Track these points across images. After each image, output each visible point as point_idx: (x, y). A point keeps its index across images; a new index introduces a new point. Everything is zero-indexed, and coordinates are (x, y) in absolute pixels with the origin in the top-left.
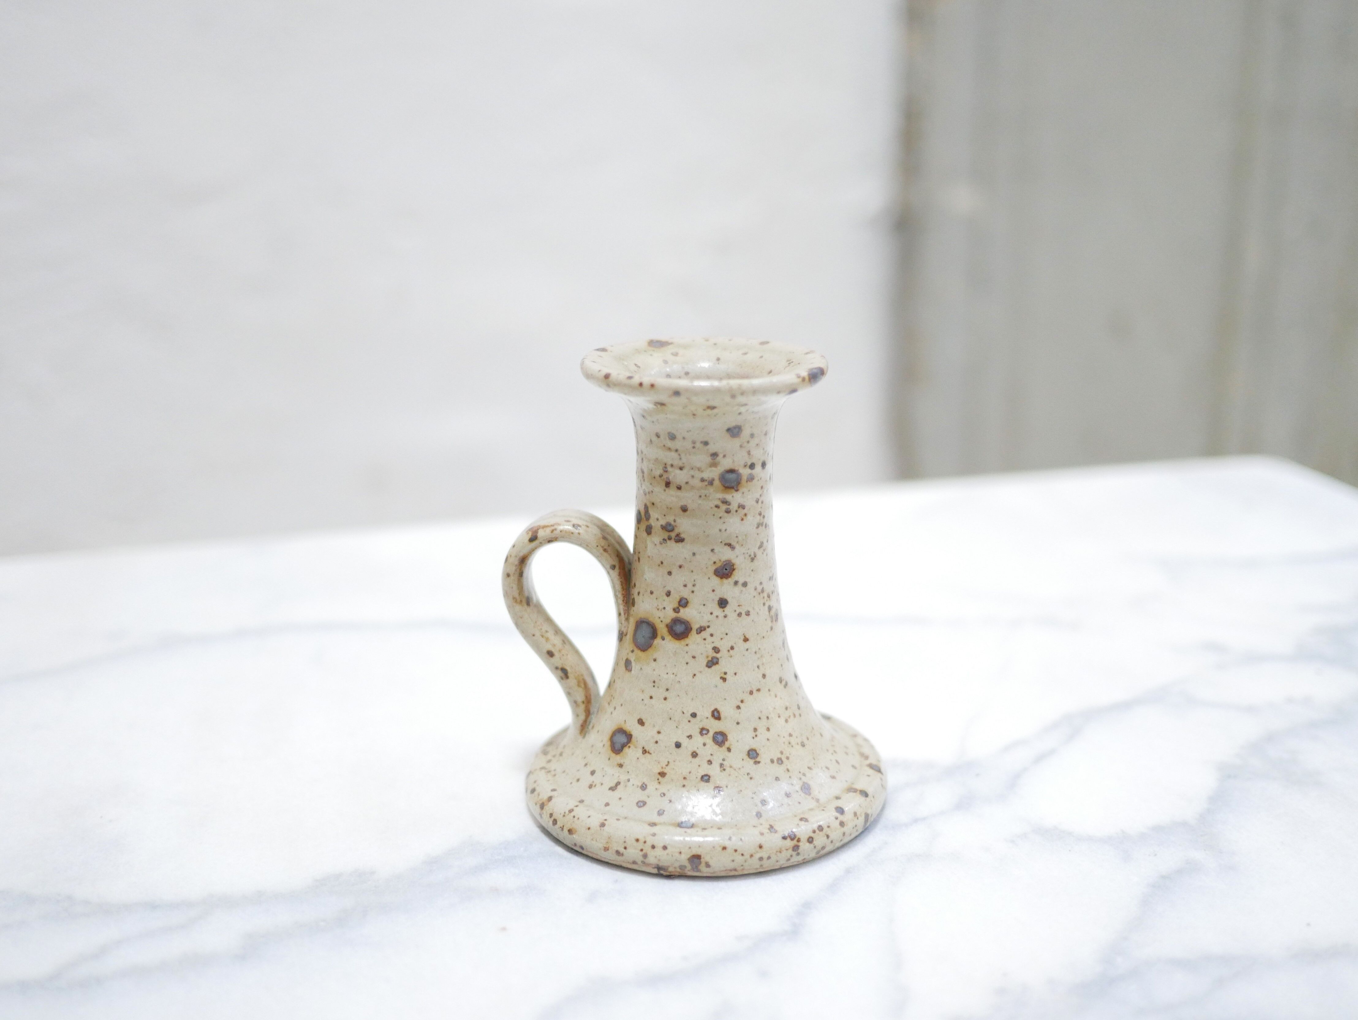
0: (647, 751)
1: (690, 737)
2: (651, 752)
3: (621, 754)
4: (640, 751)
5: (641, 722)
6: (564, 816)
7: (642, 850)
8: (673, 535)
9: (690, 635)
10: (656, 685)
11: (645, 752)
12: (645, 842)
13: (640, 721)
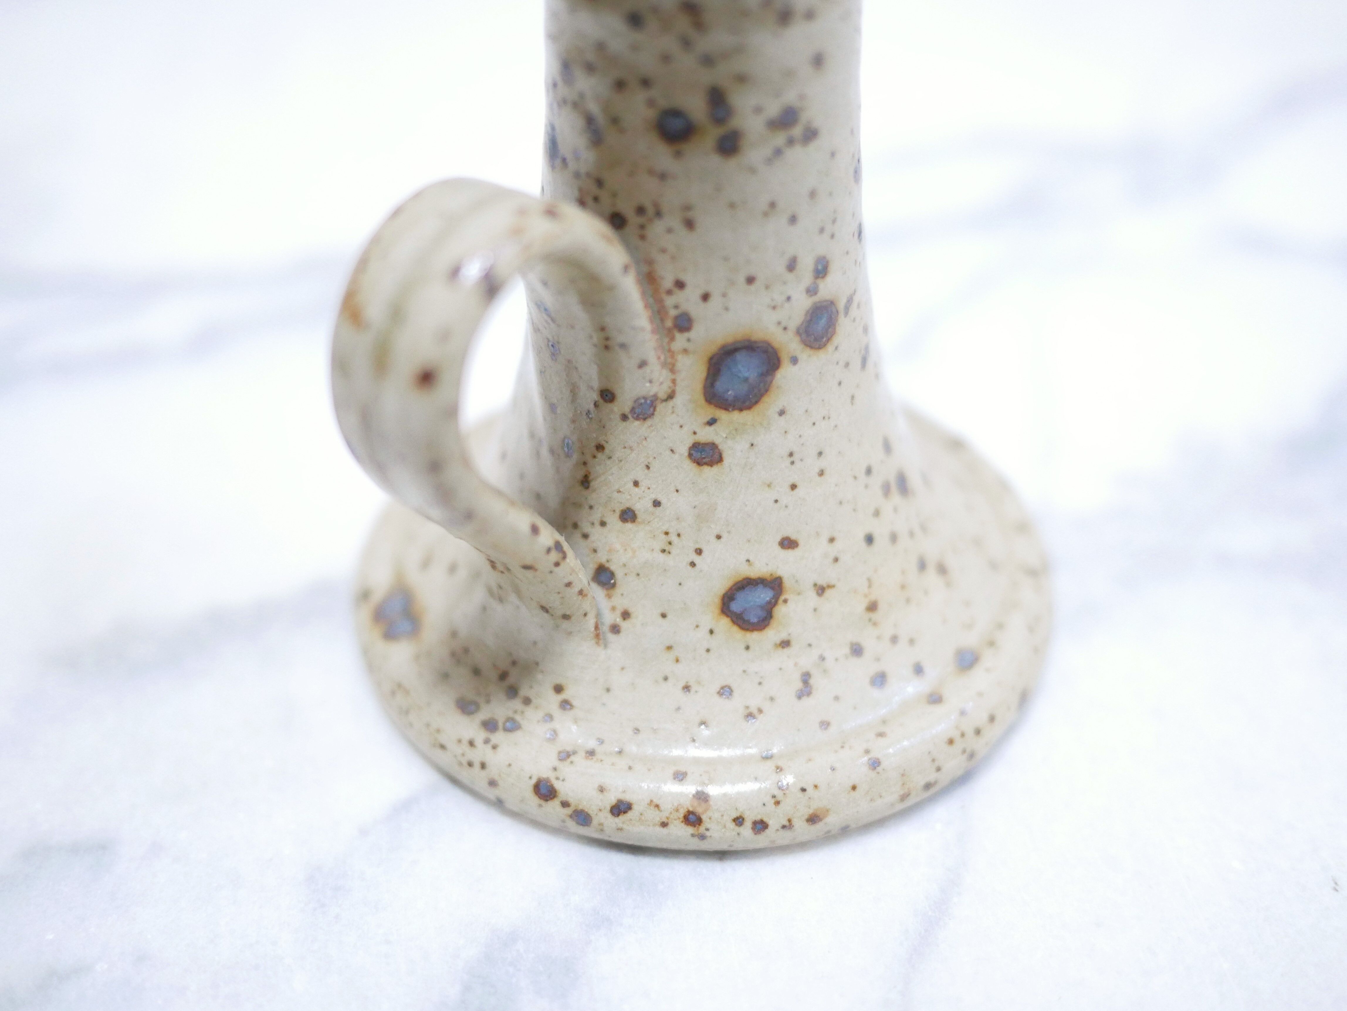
0: (825, 585)
1: (877, 513)
2: (832, 583)
3: (774, 623)
4: (812, 594)
5: (788, 543)
6: (777, 803)
7: (964, 751)
8: (797, 131)
9: (837, 325)
11: (821, 590)
12: (963, 735)
13: (786, 542)
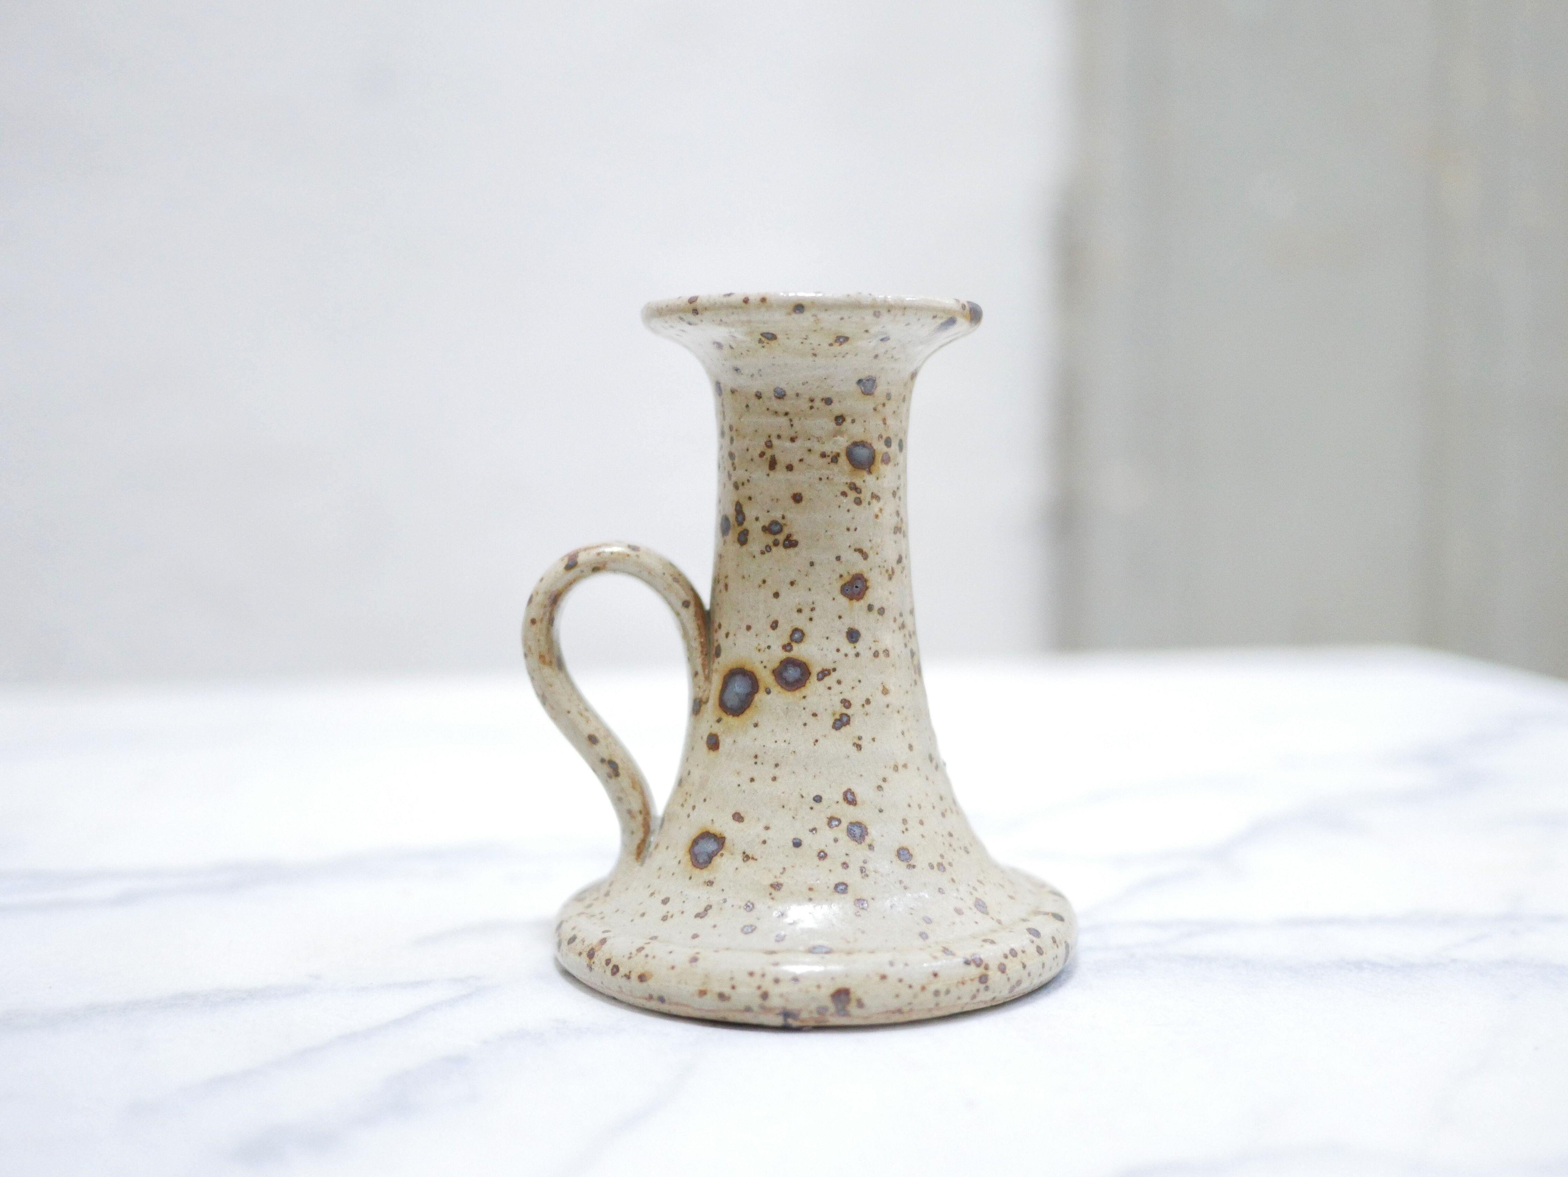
0: (750, 856)
1: (814, 830)
2: (756, 857)
3: (710, 867)
4: (740, 857)
5: (738, 817)
6: (630, 958)
7: (759, 988)
8: (781, 537)
9: (808, 681)
10: (759, 760)
11: (747, 857)
12: (763, 975)
13: (737, 816)
